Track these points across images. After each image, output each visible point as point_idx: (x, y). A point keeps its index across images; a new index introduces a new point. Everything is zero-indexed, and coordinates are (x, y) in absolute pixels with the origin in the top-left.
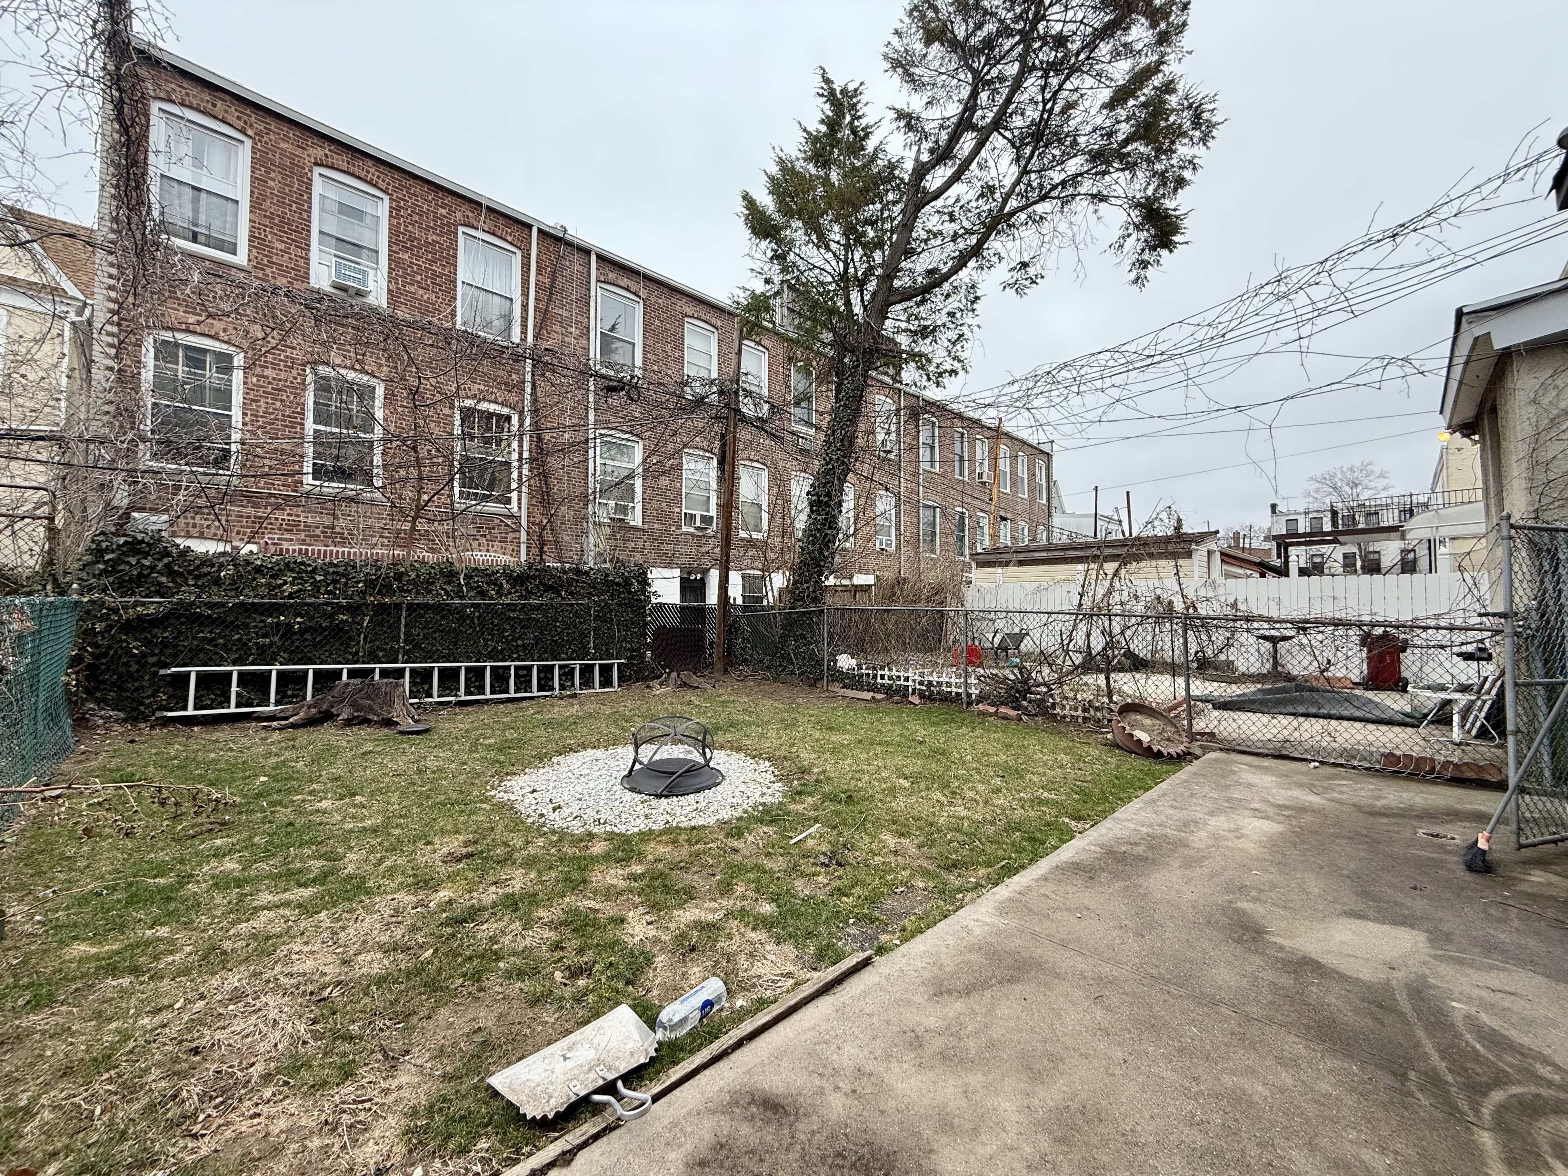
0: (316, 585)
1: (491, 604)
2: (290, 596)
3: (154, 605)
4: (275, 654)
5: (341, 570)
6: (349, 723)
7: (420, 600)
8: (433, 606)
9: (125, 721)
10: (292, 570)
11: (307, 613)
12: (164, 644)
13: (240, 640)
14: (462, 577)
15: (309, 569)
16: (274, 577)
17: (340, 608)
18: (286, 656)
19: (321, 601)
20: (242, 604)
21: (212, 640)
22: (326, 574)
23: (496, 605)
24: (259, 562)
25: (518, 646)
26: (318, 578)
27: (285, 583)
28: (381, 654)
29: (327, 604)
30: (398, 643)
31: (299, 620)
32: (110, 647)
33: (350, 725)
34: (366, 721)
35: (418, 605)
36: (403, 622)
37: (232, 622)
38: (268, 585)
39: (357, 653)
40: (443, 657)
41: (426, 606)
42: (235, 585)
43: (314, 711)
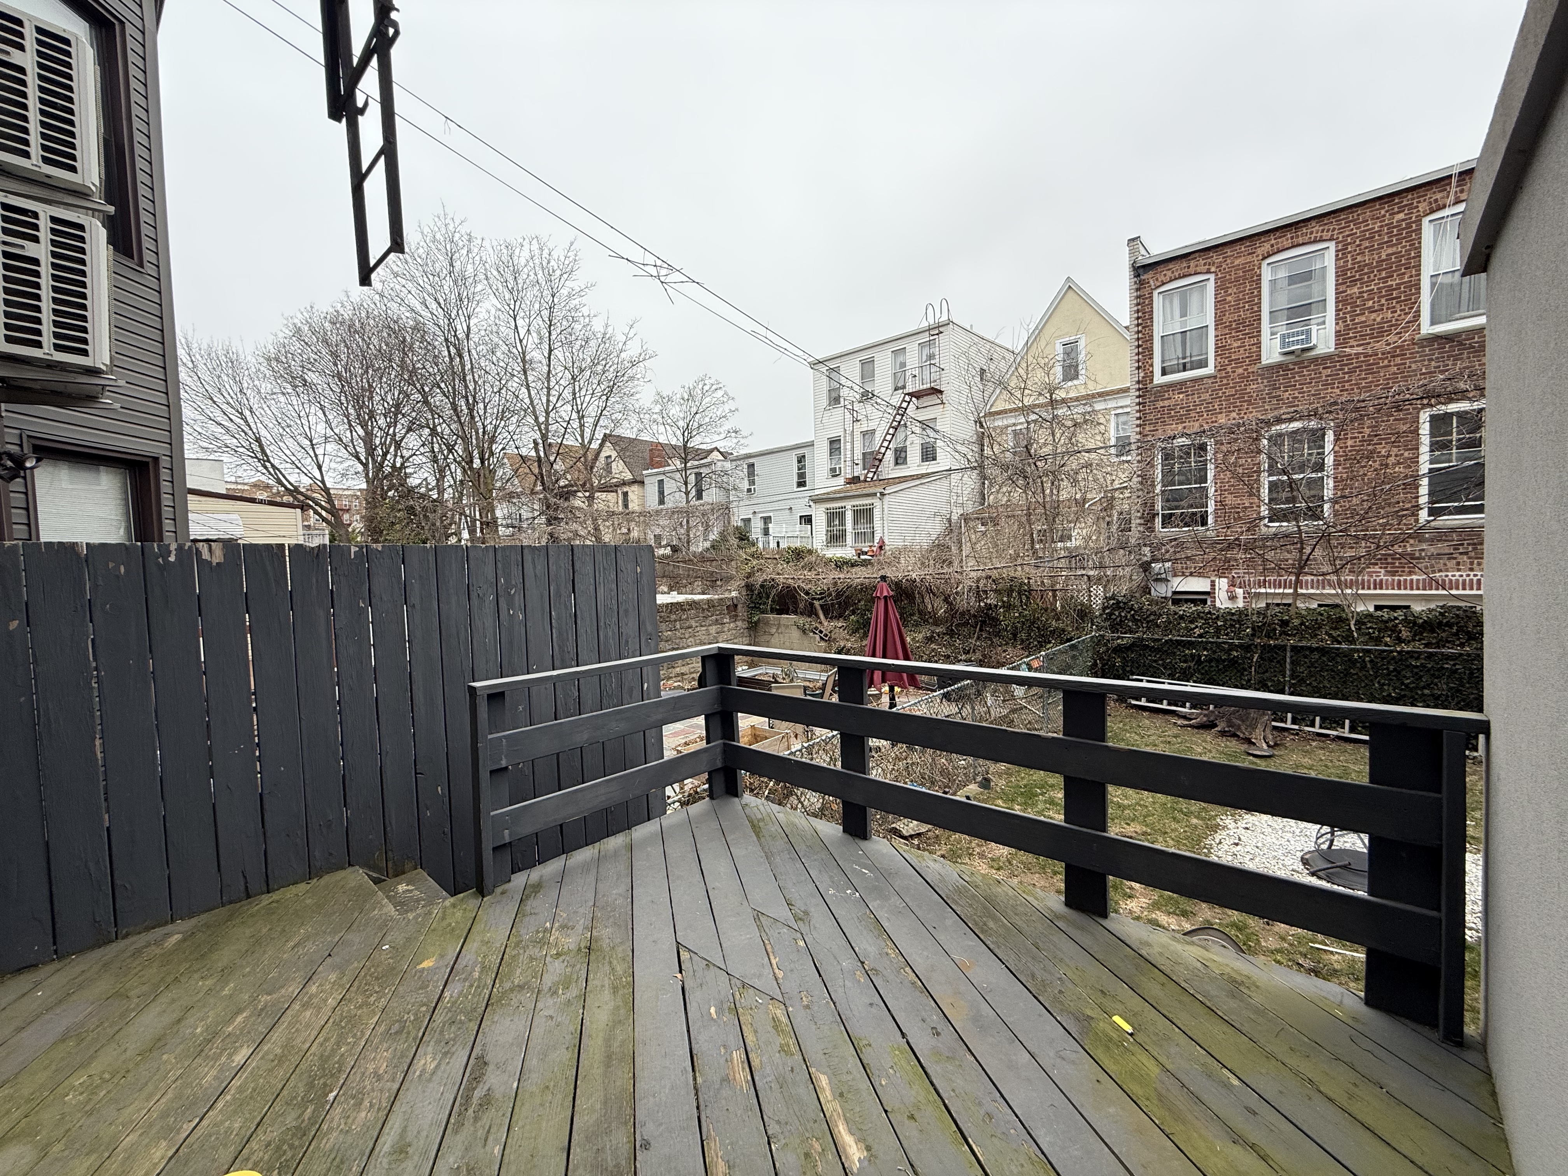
0: (1218, 629)
1: (1384, 651)
2: (1200, 636)
3: (1127, 638)
4: (1192, 676)
5: (1235, 618)
6: (1223, 734)
7: (1304, 643)
8: (1317, 648)
9: (1117, 700)
10: (1202, 618)
11: (1211, 649)
12: (1132, 661)
13: (1171, 662)
14: (1352, 623)
15: (1214, 617)
16: (1191, 622)
17: (1233, 647)
18: (1199, 676)
19: (1220, 640)
20: (1171, 640)
21: (1155, 661)
22: (1225, 621)
23: (1392, 652)
24: (1181, 613)
25: (1423, 695)
26: (1220, 623)
27: (1197, 627)
28: (1270, 684)
29: (1224, 643)
30: (1284, 677)
31: (1205, 653)
32: (1109, 660)
33: (1223, 736)
34: (1234, 735)
35: (1302, 647)
36: (1288, 660)
37: (1166, 651)
38: (1187, 628)
39: (1249, 680)
40: (1329, 694)
41: (1311, 649)
42: (1168, 627)
43: (1205, 719)
